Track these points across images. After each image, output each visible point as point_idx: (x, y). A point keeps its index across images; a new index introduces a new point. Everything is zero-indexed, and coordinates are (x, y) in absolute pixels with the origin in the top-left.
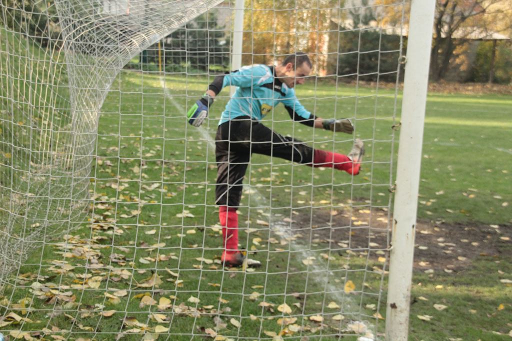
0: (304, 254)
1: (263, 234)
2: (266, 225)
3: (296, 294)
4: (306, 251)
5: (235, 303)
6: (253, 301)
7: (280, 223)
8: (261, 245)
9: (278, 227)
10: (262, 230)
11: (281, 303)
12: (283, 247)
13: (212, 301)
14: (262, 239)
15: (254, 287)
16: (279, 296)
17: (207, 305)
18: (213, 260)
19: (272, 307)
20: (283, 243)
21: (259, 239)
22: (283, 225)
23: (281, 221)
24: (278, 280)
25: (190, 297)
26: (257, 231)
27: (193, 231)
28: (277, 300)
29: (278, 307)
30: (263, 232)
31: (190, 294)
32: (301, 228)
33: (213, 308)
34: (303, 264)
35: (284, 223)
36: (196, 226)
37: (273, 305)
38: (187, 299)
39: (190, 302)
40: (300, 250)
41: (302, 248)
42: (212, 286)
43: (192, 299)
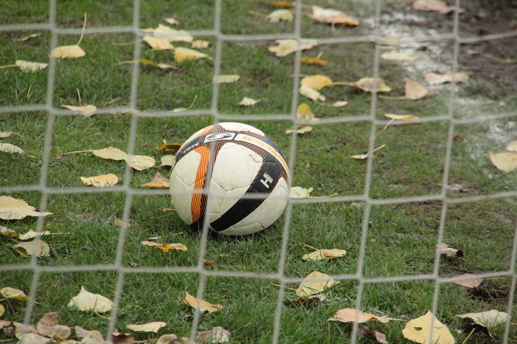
0: (496, 133)
1: (340, 60)
2: (348, 26)
3: (470, 281)
4: (504, 121)
5: (244, 312)
6: (310, 303)
7: (399, 16)
8: (331, 100)
9: (392, 34)
10: (333, 46)
11: (412, 313)
12: (413, 108)
13: (159, 307)
14: (335, 77)
15: (315, 256)
16: (404, 286)
17: (143, 319)
18: (157, 155)
19: (381, 327)
20: (415, 92)
21: (323, 80)
22: (412, 24)
23: (403, 11)
24: (401, 230)
25: (77, 292)
26: (316, 49)
27: (76, 51)
28: (398, 300)
29: (402, 325)
30: (337, 52)
31: (76, 281)
32: (482, 33)
33: (162, 331)
34: (491, 167)
35: (415, 18)
36: (83, 31)
37: (384, 319)
38: (65, 300)
39: (75, 312)
40: (482, 118)
41: (486, 110)
42: (154, 250)
43: (85, 300)
